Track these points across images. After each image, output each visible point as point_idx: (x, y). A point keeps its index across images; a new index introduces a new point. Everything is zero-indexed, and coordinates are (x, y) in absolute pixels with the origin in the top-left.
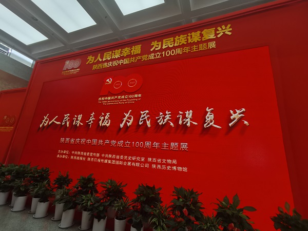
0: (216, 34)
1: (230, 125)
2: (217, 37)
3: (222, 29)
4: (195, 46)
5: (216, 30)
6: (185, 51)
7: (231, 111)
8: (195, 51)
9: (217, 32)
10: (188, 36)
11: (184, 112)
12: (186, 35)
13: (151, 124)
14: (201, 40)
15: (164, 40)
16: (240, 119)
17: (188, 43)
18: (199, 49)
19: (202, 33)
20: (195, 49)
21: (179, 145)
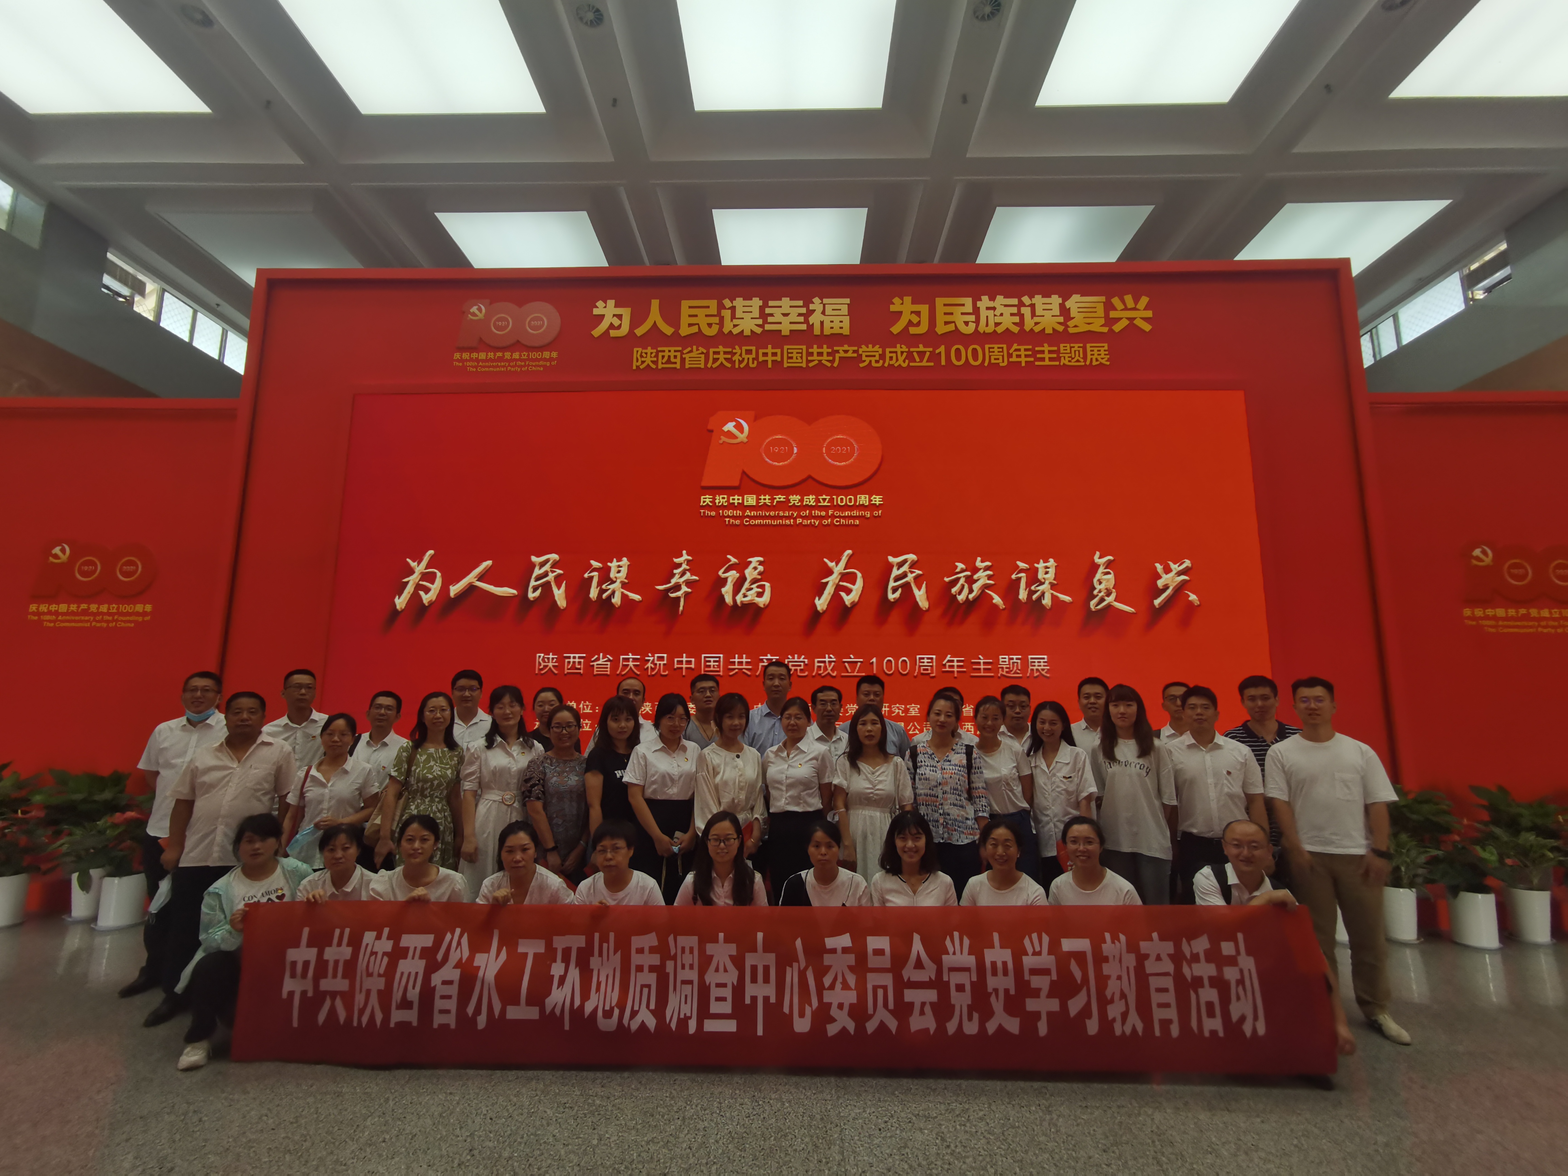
0: (1110, 322)
1: (1157, 602)
2: (1111, 330)
3: (1126, 309)
4: (1046, 348)
5: (1109, 307)
6: (1014, 359)
7: (1158, 565)
8: (1047, 363)
9: (1113, 314)
10: (1021, 304)
11: (1031, 563)
12: (1015, 301)
13: (928, 598)
14: (1066, 330)
15: (940, 302)
16: (1180, 588)
17: (1022, 330)
18: (1058, 359)
19: (1068, 304)
20: (1047, 356)
21: (1025, 661)
